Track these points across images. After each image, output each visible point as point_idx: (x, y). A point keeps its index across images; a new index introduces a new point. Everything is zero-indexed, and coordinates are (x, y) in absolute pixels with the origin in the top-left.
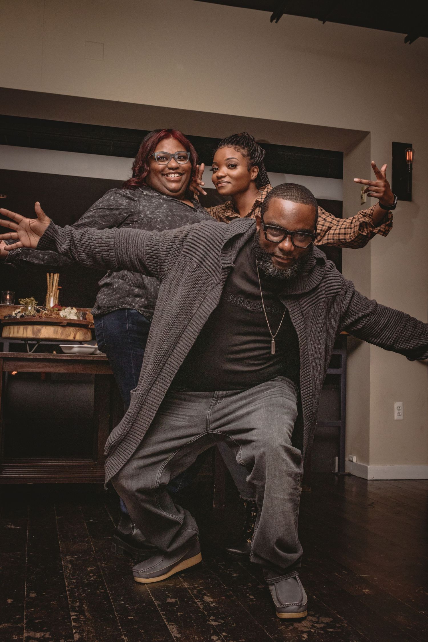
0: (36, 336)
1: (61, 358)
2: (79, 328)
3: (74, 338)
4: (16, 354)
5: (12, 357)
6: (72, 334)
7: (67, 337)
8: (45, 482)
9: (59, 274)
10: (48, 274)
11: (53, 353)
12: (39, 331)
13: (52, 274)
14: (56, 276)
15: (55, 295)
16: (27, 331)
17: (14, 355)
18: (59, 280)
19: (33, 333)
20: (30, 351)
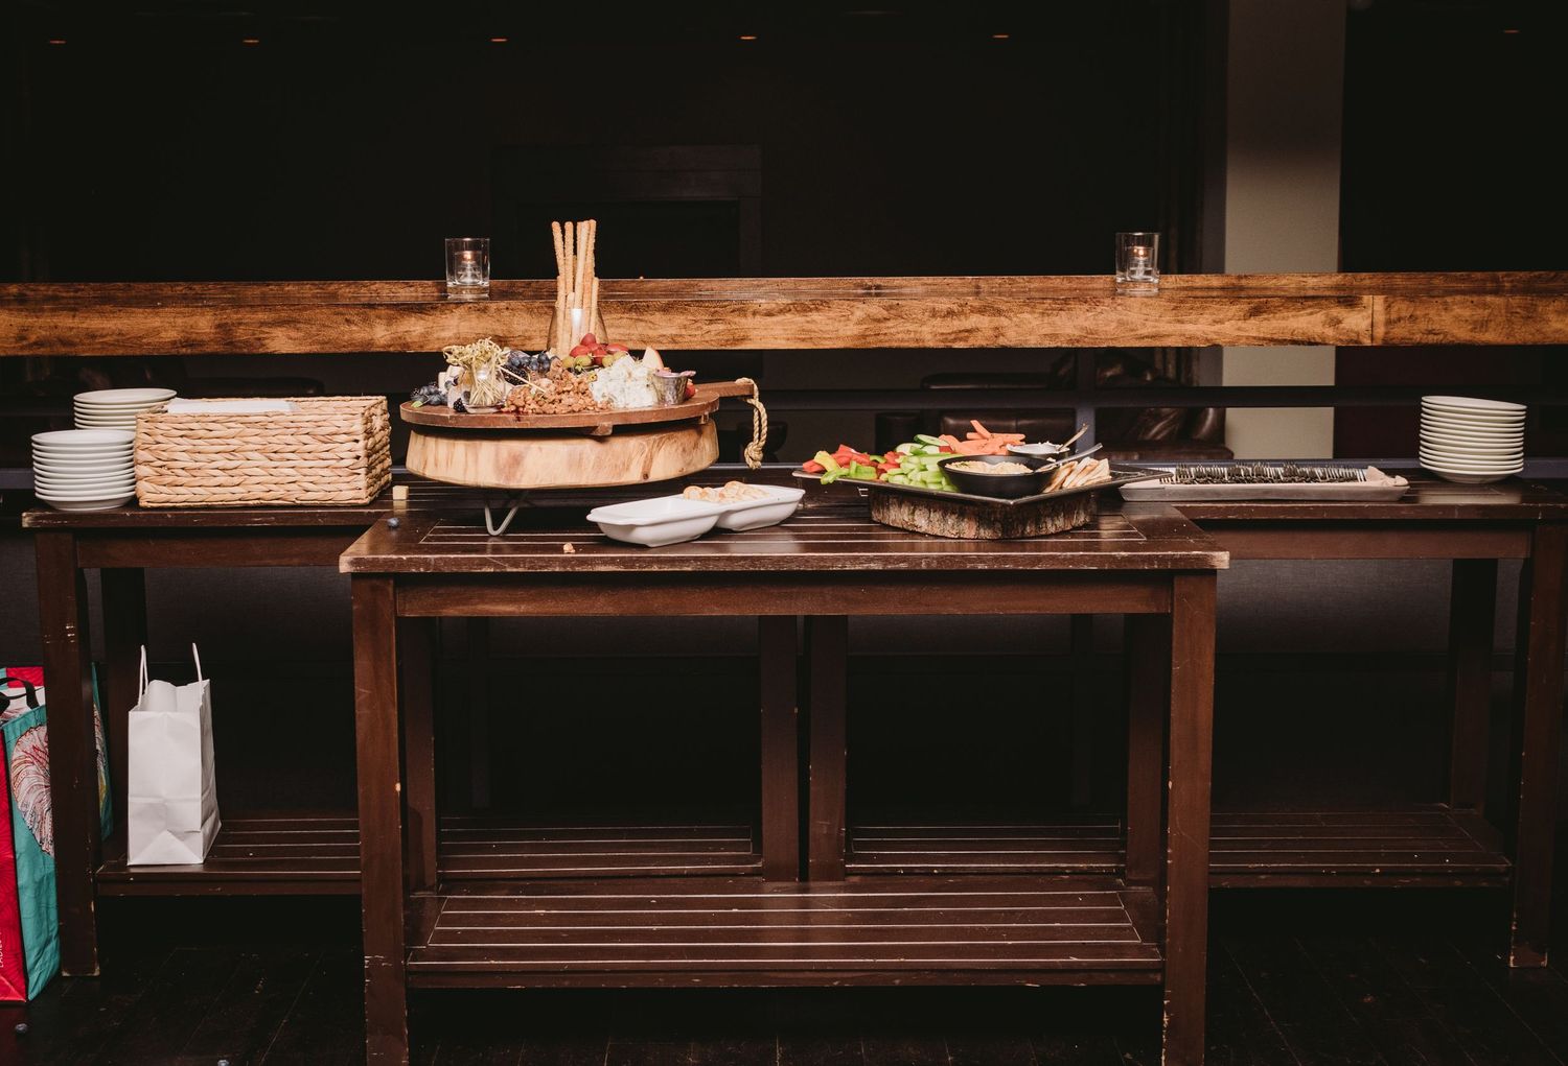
0: (508, 479)
1: (589, 569)
2: (661, 436)
3: (646, 476)
4: (435, 559)
5: (422, 570)
6: (634, 462)
7: (619, 475)
8: (566, 983)
9: (593, 223)
10: (556, 225)
11: (562, 551)
12: (516, 461)
13: (569, 225)
14: (587, 230)
15: (586, 301)
16: (476, 461)
17: (426, 562)
18: (595, 244)
19: (498, 469)
20: (496, 527)
